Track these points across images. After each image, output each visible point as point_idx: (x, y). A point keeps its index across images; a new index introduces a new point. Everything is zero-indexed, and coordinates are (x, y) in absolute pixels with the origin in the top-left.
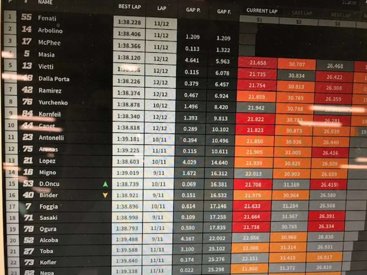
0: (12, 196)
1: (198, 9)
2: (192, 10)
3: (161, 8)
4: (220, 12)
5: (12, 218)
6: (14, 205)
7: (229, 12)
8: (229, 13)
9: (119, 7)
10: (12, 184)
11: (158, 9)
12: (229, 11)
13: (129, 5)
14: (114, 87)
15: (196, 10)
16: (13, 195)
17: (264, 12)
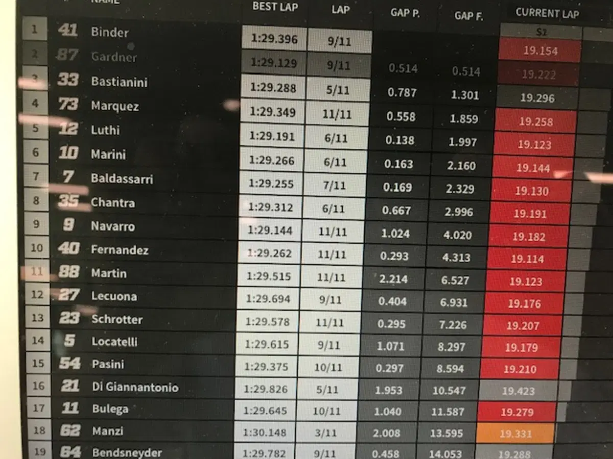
0: (37, 387)
1: (414, 10)
2: (403, 13)
3: (340, 9)
4: (460, 16)
5: (39, 431)
6: (43, 406)
7: (478, 16)
8: (480, 18)
9: (254, 9)
10: (38, 364)
11: (334, 12)
12: (478, 13)
13: (274, 4)
14: (241, 172)
15: (411, 12)
16: (40, 386)
17: (552, 16)
